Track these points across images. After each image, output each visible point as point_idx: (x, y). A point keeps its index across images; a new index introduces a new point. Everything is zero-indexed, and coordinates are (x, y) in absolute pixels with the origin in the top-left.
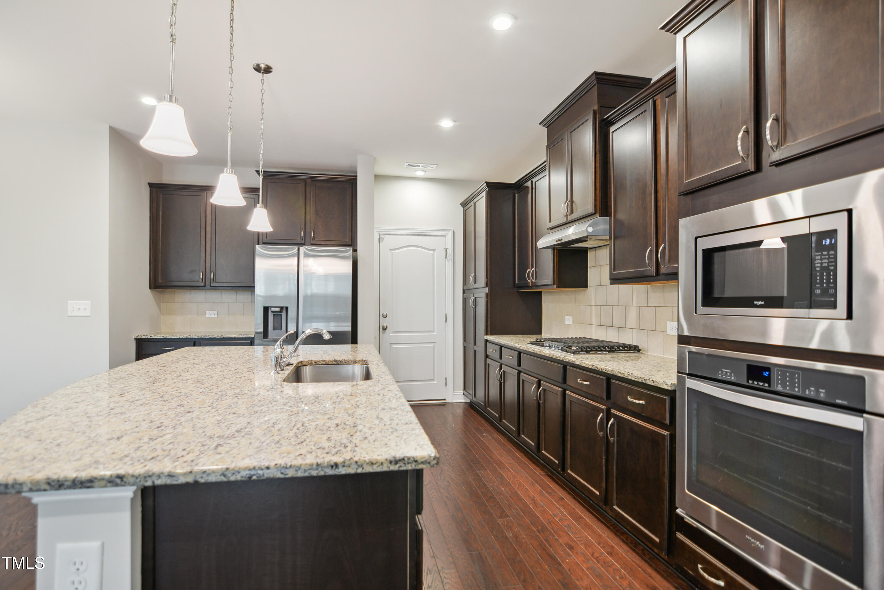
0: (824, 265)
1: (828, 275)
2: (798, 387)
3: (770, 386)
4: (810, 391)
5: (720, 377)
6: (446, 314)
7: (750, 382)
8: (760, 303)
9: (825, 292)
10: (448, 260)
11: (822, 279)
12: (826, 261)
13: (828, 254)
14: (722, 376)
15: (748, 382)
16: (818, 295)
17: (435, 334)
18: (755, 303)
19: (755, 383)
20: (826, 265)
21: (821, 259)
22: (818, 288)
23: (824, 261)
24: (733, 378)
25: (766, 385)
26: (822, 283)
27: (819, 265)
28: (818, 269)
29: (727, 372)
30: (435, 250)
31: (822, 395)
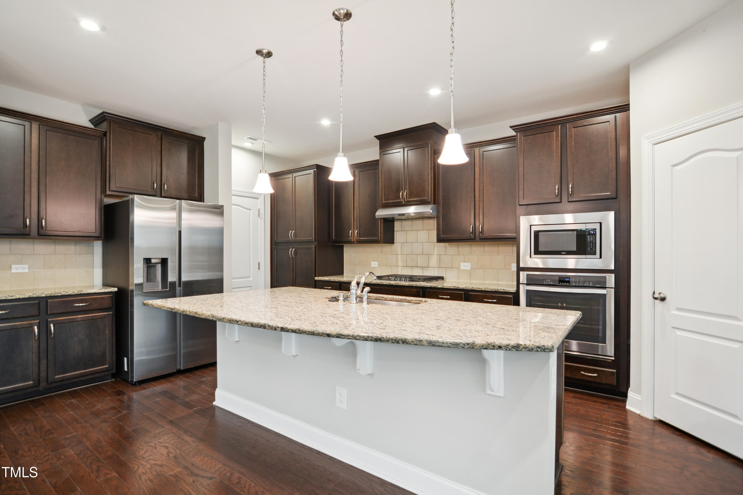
0: (591, 240)
1: (593, 244)
2: (582, 283)
3: (569, 284)
4: (586, 284)
5: (545, 283)
6: (259, 263)
7: (560, 283)
8: (564, 253)
9: (591, 249)
10: (260, 219)
11: (590, 245)
12: (592, 239)
13: (593, 237)
14: (546, 283)
15: (559, 283)
16: (589, 250)
17: (251, 279)
18: (562, 253)
19: (563, 283)
20: (592, 240)
21: (590, 238)
22: (589, 248)
23: (591, 239)
24: (552, 283)
25: (568, 284)
26: (590, 246)
27: (589, 240)
28: (589, 241)
29: (548, 281)
30: (251, 209)
31: (591, 284)
